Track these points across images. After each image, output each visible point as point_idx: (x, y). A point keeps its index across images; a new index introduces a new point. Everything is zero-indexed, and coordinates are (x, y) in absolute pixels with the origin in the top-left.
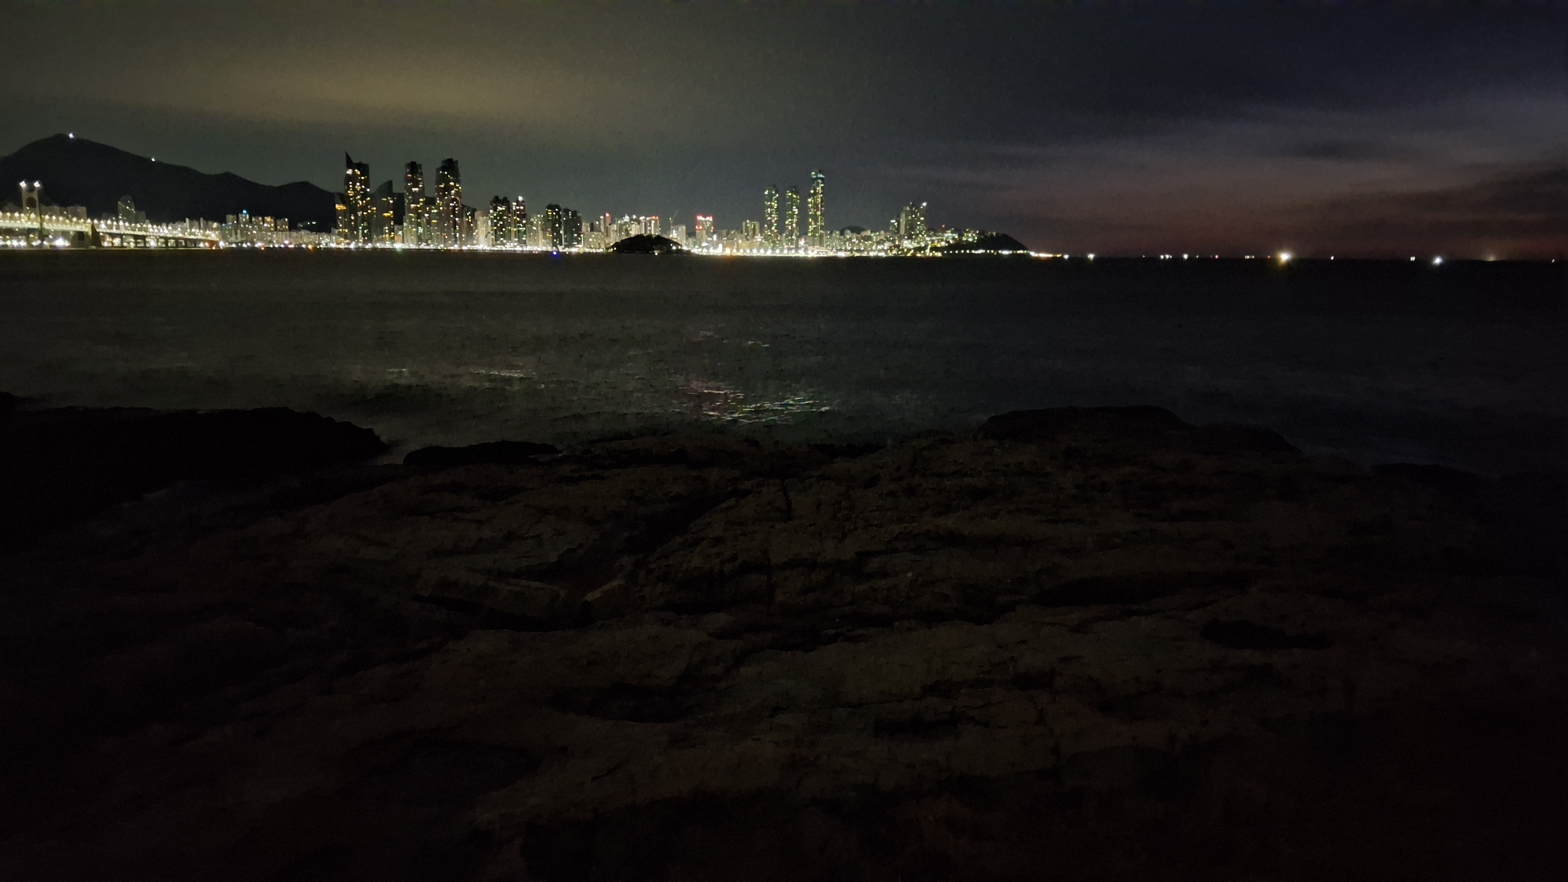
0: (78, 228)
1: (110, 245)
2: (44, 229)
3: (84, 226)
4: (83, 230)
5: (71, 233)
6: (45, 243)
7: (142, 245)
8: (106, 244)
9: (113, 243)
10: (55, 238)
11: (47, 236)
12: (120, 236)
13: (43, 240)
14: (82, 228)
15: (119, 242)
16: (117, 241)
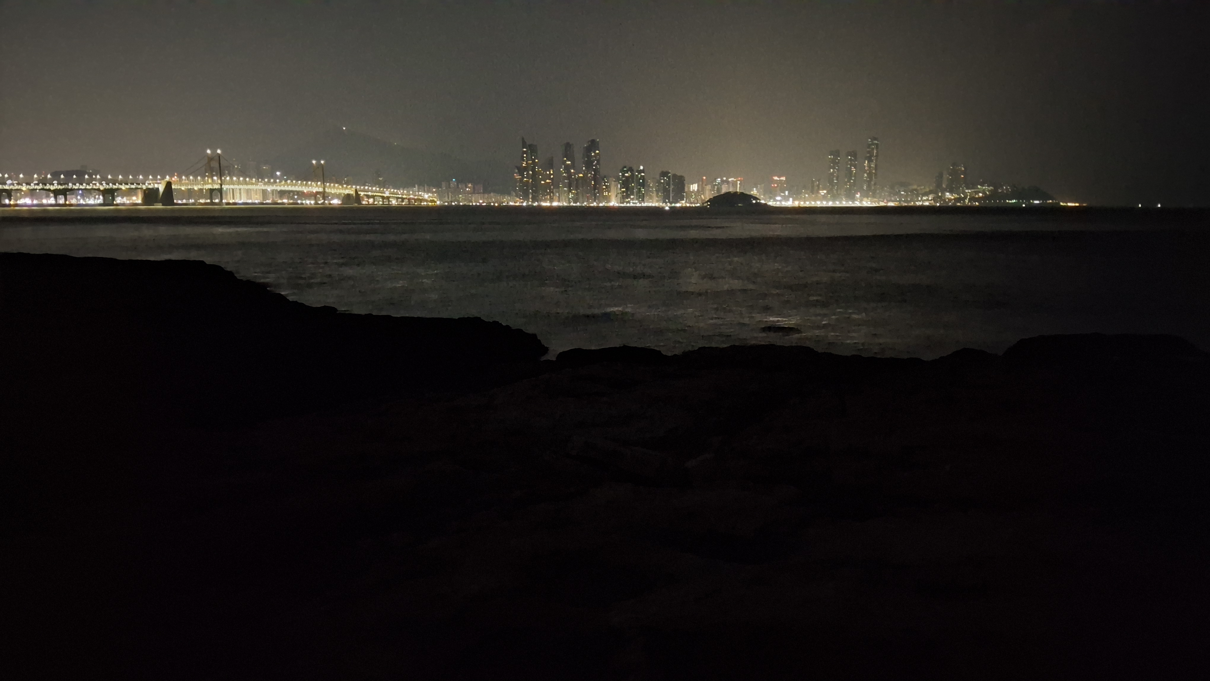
0: (347, 192)
1: (367, 203)
2: (326, 192)
3: (350, 190)
4: (350, 193)
5: (342, 195)
6: (326, 202)
7: (387, 203)
8: (364, 203)
9: (368, 202)
10: (332, 199)
11: (328, 197)
12: (373, 197)
13: (325, 200)
14: (349, 192)
15: (372, 201)
16: (371, 201)
